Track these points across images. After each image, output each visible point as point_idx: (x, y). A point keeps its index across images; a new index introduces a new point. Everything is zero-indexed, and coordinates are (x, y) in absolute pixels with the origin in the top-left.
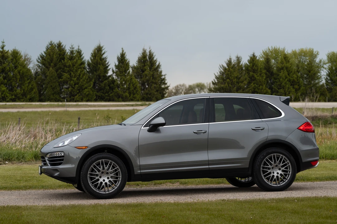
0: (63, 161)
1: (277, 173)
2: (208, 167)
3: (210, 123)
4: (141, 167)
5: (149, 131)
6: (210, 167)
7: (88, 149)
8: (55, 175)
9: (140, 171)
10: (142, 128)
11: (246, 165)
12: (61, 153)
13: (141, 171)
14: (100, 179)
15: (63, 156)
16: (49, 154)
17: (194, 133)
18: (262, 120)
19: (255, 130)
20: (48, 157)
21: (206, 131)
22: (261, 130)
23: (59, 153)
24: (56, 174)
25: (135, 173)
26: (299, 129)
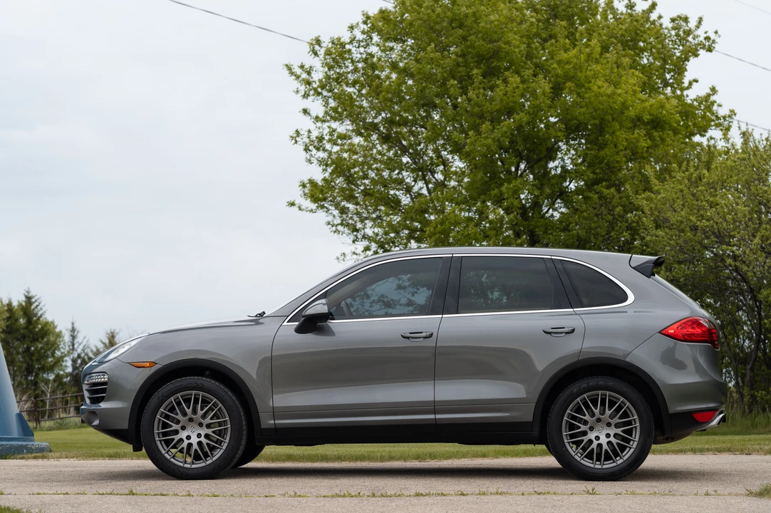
0: (105, 393)
1: (602, 436)
2: (432, 416)
3: (444, 316)
4: (276, 413)
5: (300, 330)
6: (438, 416)
7: (156, 367)
8: (93, 424)
9: (273, 422)
10: (285, 323)
11: (526, 414)
12: (103, 375)
13: (277, 422)
14: (180, 430)
15: (106, 383)
16: (87, 378)
17: (403, 336)
18: (575, 309)
19: (550, 333)
20: (86, 384)
21: (432, 334)
22: (567, 333)
23: (100, 376)
24: (96, 422)
25: (263, 426)
26: (663, 332)
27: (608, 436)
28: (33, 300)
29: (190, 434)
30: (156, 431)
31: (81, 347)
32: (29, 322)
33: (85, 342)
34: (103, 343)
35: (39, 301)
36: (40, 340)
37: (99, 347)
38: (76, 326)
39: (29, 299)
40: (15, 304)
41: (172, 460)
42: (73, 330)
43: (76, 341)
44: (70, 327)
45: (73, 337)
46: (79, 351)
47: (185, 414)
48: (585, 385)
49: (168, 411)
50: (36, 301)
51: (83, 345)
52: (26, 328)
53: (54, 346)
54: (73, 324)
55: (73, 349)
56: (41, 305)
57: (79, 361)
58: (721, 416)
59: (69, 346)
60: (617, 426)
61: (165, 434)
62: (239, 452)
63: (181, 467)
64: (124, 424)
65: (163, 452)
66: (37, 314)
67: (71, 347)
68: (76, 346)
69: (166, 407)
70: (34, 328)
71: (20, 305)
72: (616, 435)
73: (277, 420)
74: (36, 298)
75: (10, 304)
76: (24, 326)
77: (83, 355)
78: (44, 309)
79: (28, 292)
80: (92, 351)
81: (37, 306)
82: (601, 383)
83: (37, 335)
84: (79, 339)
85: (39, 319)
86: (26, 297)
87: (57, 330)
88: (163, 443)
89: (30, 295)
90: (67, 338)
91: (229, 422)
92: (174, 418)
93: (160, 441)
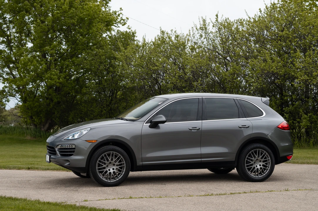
0: (74, 152)
2: (200, 160)
3: (202, 121)
4: (143, 160)
5: (150, 127)
6: (202, 160)
7: (98, 142)
8: (65, 165)
9: (142, 163)
10: (144, 124)
12: (72, 146)
13: (143, 163)
14: (106, 167)
15: (74, 149)
16: (60, 146)
17: (190, 129)
19: (241, 128)
20: (58, 148)
21: (200, 128)
22: (247, 128)
23: (70, 146)
24: (67, 164)
25: (138, 165)
29: (110, 168)
30: (97, 168)
41: (103, 179)
47: (108, 161)
48: (253, 147)
49: (102, 160)
61: (100, 169)
63: (106, 182)
65: (100, 176)
69: (101, 158)
73: (143, 162)
92: (104, 162)
93: (99, 172)
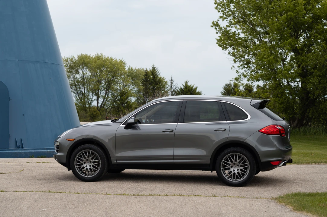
0: (59, 149)
1: (235, 170)
2: (173, 161)
3: (178, 123)
4: (117, 158)
5: (126, 128)
6: (175, 161)
7: (75, 141)
10: (121, 125)
11: (207, 161)
12: (58, 143)
13: (117, 161)
14: (84, 164)
15: (59, 146)
17: (162, 131)
18: (228, 121)
19: (216, 131)
21: (173, 130)
22: (222, 131)
25: (112, 163)
26: (260, 131)
27: (238, 170)
28: (155, 69)
29: (87, 165)
30: (75, 164)
31: (175, 87)
32: (154, 77)
33: (176, 85)
34: (183, 85)
35: (158, 69)
36: (158, 84)
37: (181, 87)
38: (173, 79)
39: (154, 68)
40: (149, 70)
41: (81, 174)
42: (172, 80)
43: (173, 85)
44: (171, 79)
45: (172, 83)
46: (174, 88)
47: (85, 158)
48: (229, 151)
49: (80, 157)
50: (156, 69)
51: (175, 86)
52: (153, 79)
53: (164, 87)
54: (172, 78)
55: (172, 88)
56: (158, 71)
57: (174, 92)
58: (284, 162)
59: (170, 87)
60: (241, 166)
61: (79, 165)
62: (104, 172)
63: (83, 177)
64: (64, 161)
65: (78, 171)
66: (157, 74)
67: (171, 87)
68: (172, 87)
69: (79, 155)
70: (156, 79)
71: (151, 71)
72: (241, 170)
74: (156, 68)
75: (146, 70)
76: (152, 78)
77: (175, 90)
78: (160, 72)
79: (153, 66)
80: (179, 88)
81: (157, 71)
82: (235, 150)
83: (157, 82)
84: (174, 84)
85: (157, 76)
86: (153, 68)
87: (166, 81)
88: (78, 168)
89: (154, 67)
90: (169, 84)
91: (100, 161)
92: (82, 159)
93: (77, 167)
